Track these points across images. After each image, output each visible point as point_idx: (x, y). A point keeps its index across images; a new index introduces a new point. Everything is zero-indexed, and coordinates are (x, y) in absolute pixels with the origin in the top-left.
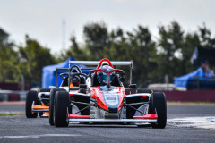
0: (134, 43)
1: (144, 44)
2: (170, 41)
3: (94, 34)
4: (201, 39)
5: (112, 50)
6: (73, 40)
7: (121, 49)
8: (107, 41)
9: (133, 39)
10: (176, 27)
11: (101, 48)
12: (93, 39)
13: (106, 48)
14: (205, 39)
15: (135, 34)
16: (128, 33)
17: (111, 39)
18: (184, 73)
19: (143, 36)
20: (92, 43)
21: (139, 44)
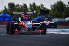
0: (22, 8)
1: (25, 9)
2: (33, 8)
3: (11, 6)
4: (41, 7)
5: (16, 10)
6: (5, 7)
7: (19, 10)
8: (15, 8)
9: (22, 7)
10: (34, 4)
11: (13, 10)
13: (14, 10)
14: (42, 7)
15: (22, 6)
16: (21, 6)
17: (16, 7)
18: (36, 17)
19: (25, 6)
20: (10, 8)
21: (24, 9)
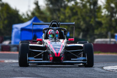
0: (84, 6)
1: (92, 7)
2: (113, 5)
7: (74, 11)
8: (63, 5)
11: (59, 10)
12: (52, 3)
13: (62, 9)
20: (51, 6)
21: (88, 7)
